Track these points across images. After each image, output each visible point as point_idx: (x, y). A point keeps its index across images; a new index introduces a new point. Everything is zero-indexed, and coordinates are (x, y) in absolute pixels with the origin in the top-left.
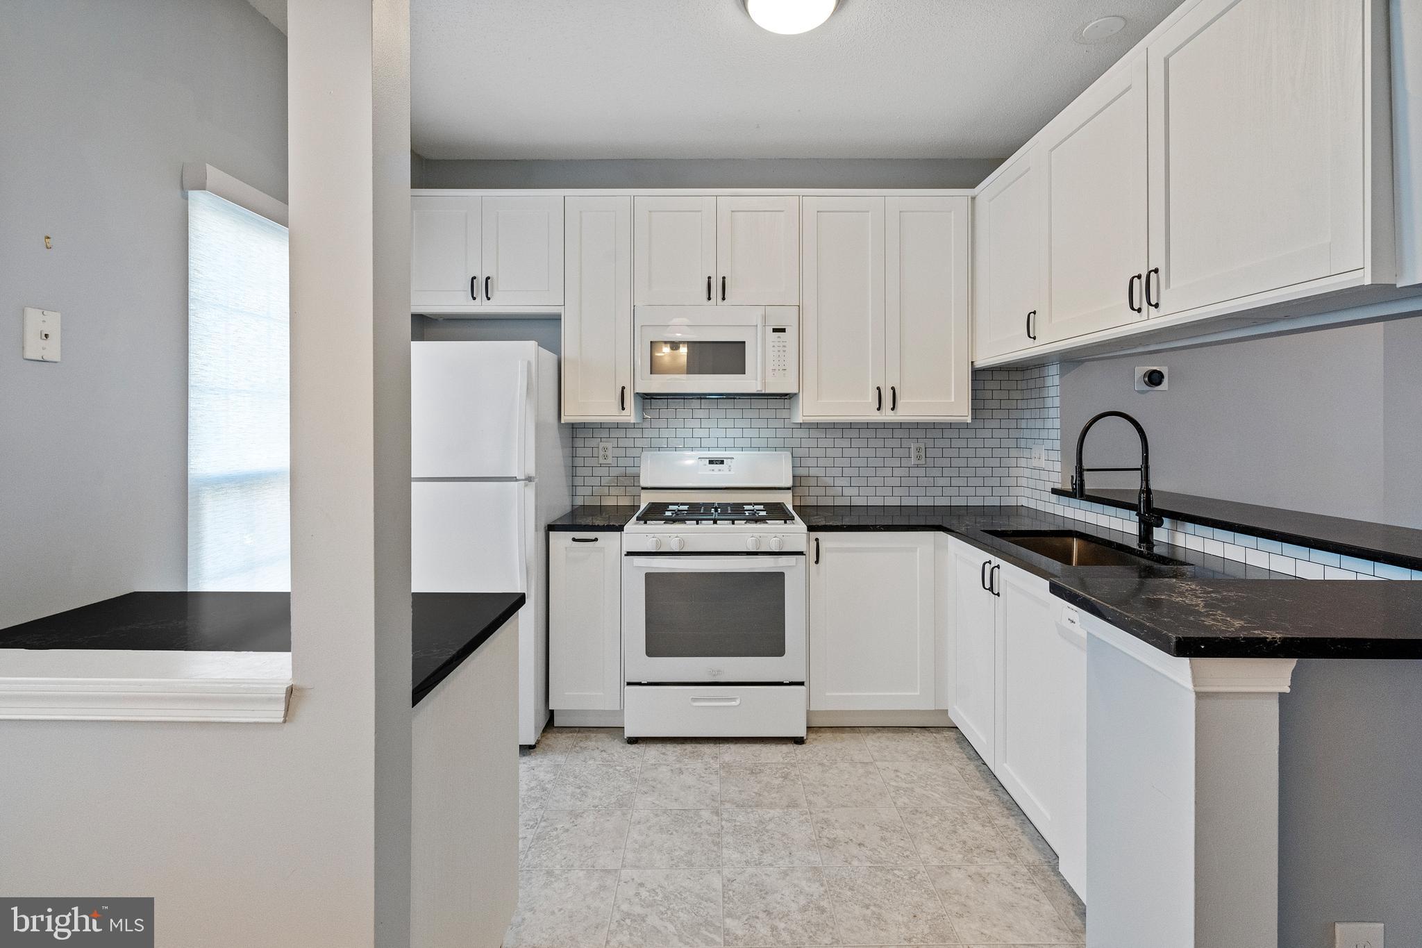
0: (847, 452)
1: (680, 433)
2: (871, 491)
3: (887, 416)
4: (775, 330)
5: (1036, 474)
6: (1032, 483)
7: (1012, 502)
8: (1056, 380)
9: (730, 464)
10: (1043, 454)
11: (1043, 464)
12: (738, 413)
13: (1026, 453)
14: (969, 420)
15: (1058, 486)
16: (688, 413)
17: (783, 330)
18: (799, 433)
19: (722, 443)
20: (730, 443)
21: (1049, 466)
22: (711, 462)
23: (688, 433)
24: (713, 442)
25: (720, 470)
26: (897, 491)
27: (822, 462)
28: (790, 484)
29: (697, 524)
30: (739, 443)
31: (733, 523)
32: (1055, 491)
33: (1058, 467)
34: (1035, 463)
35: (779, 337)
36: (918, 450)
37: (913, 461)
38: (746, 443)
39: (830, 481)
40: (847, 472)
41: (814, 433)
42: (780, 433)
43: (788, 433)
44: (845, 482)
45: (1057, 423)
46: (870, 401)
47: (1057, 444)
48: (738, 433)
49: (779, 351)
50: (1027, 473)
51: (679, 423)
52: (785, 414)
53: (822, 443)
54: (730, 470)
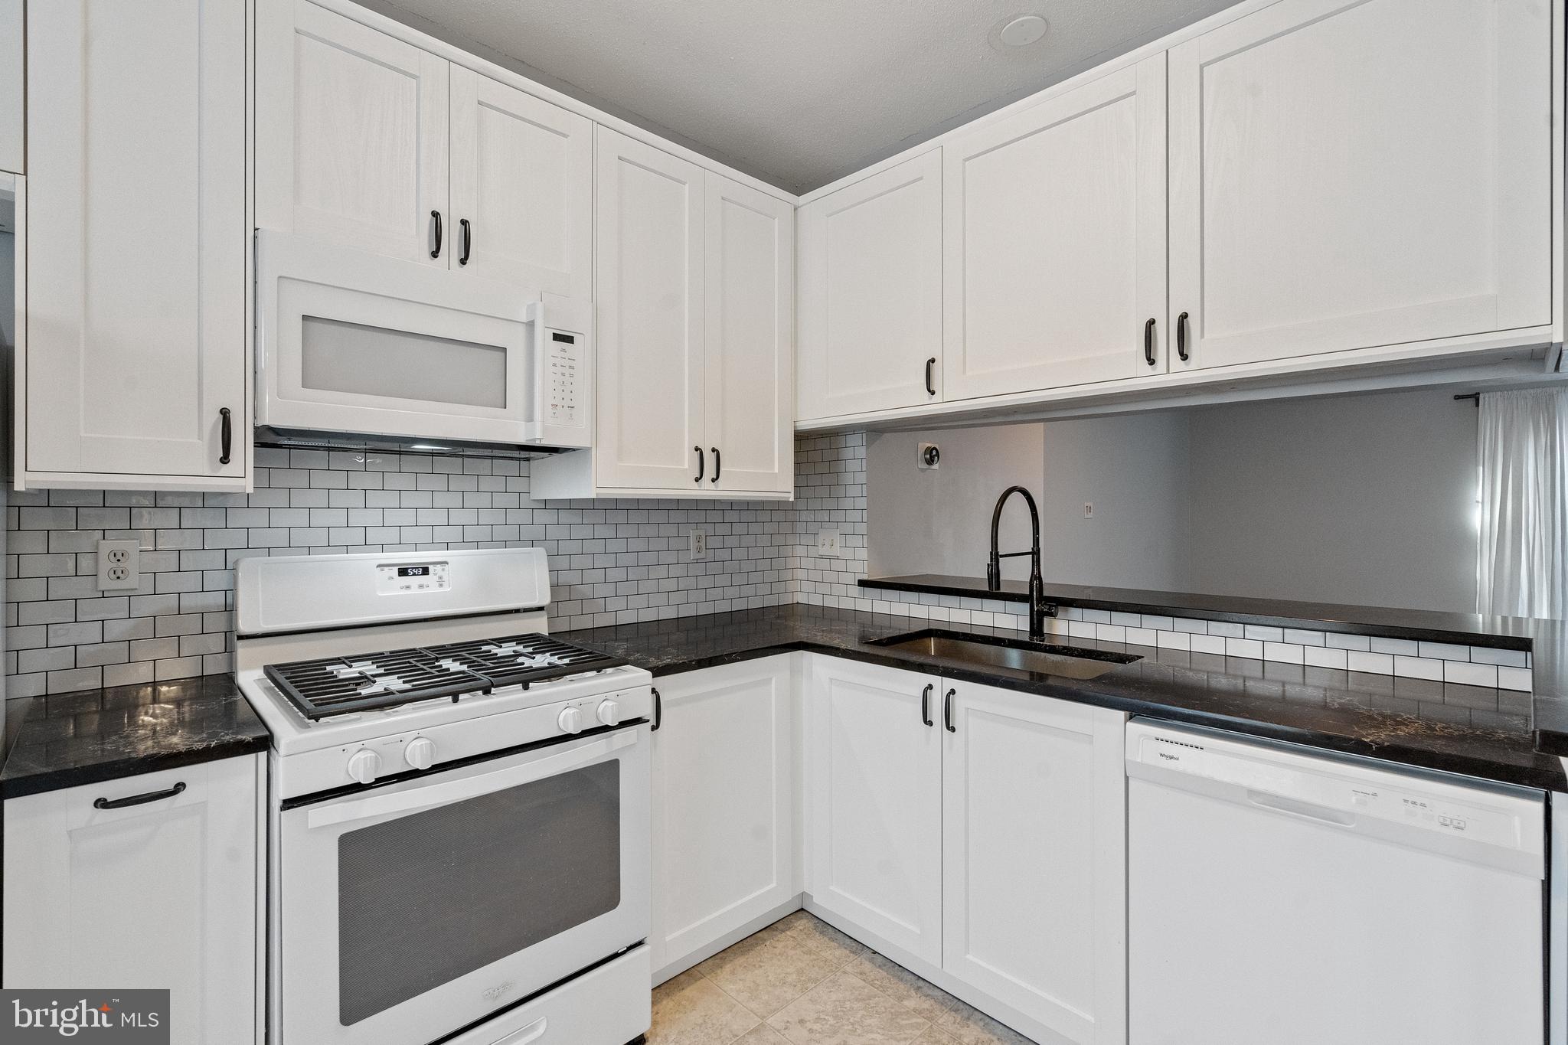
0: (612, 546)
1: (321, 518)
2: (641, 601)
3: (707, 490)
4: (557, 337)
5: (824, 564)
6: (814, 575)
7: (787, 600)
8: (861, 452)
9: (440, 573)
10: (838, 541)
11: (837, 551)
12: (439, 483)
13: (805, 539)
14: (792, 499)
15: (865, 577)
16: (337, 480)
17: (569, 340)
18: (542, 517)
19: (408, 535)
20: (424, 535)
21: (848, 553)
22: (403, 572)
23: (337, 518)
24: (392, 535)
25: (421, 586)
26: (675, 598)
27: (577, 562)
28: (545, 599)
29: (456, 700)
30: (441, 534)
31: (526, 687)
32: (863, 583)
33: (863, 554)
34: (823, 551)
35: (563, 350)
36: (698, 539)
37: (693, 555)
38: (454, 534)
39: (587, 591)
40: (613, 575)
41: (566, 517)
42: (514, 517)
43: (523, 517)
44: (609, 589)
45: (862, 503)
46: (686, 466)
47: (862, 528)
48: (439, 517)
49: (563, 374)
50: (805, 562)
51: (318, 498)
52: (516, 485)
53: (578, 532)
54: (441, 585)
